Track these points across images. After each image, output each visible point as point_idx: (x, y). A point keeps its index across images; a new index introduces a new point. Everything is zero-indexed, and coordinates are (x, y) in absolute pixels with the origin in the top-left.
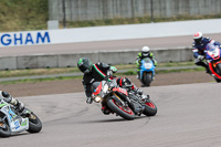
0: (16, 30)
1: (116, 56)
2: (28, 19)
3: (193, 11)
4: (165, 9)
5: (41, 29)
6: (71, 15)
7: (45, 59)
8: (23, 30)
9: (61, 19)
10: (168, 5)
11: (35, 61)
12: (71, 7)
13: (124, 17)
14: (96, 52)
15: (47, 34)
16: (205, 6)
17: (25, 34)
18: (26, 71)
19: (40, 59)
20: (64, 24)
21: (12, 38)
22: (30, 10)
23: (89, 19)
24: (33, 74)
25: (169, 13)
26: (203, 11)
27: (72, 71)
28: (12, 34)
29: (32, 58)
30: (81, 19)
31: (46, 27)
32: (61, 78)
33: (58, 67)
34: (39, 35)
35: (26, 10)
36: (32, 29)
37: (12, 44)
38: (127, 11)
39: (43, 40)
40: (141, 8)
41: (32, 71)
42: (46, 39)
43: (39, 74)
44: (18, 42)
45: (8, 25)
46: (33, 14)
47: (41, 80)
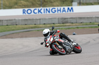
0: (58, 6)
2: (63, 1)
5: (69, 6)
7: (71, 19)
8: (61, 6)
9: (79, 2)
11: (66, 20)
14: (94, 16)
15: (72, 8)
17: (62, 8)
18: (62, 24)
19: (69, 19)
20: (80, 4)
21: (56, 10)
23: (91, 2)
24: (66, 26)
27: (83, 25)
28: (56, 8)
29: (65, 19)
30: (87, 2)
31: (72, 5)
32: (78, 28)
33: (77, 23)
34: (68, 9)
36: (65, 6)
37: (56, 12)
39: (70, 11)
41: (65, 24)
42: (72, 11)
43: (68, 26)
44: (59, 11)
45: (55, 4)
47: (69, 28)
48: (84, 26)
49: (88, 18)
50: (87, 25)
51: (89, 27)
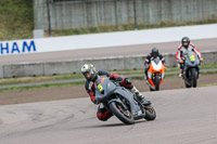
0: (2, 39)
1: (101, 63)
2: (14, 29)
3: (176, 18)
4: (148, 16)
5: (27, 38)
6: (56, 24)
7: (32, 67)
8: (9, 39)
9: (47, 28)
10: (151, 13)
11: (21, 69)
12: (55, 16)
13: (108, 24)
14: (81, 59)
15: (32, 43)
16: (188, 13)
18: (12, 79)
19: (26, 68)
20: (50, 32)
22: (15, 20)
23: (74, 27)
24: (20, 82)
25: (152, 20)
26: (186, 18)
27: (58, 79)
29: (18, 66)
31: (32, 37)
32: (47, 86)
33: (44, 75)
35: (12, 20)
36: (18, 38)
38: (111, 19)
40: (124, 15)
41: (18, 79)
43: (25, 82)
46: (18, 23)
47: (27, 88)
48: (61, 82)
49: (68, 63)
50: (66, 78)
51: (72, 83)
